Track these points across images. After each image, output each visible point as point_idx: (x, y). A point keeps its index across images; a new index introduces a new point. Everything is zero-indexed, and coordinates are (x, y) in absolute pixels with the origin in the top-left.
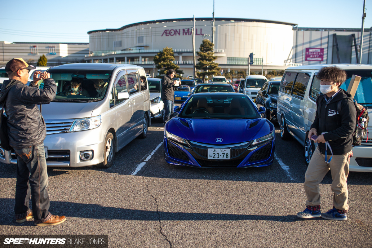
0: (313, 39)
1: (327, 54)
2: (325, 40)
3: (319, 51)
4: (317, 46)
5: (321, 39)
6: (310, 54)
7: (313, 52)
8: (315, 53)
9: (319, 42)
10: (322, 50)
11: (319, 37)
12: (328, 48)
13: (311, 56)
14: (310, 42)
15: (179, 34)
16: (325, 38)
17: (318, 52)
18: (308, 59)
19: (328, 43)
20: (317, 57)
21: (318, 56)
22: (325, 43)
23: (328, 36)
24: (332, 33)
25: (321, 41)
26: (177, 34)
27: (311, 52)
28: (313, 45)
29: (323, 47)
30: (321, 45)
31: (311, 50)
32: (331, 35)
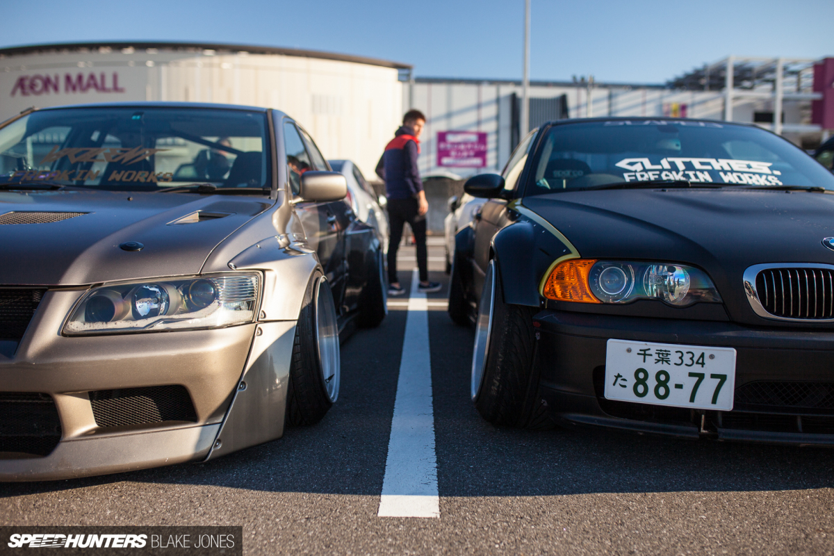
0: (456, 106)
1: (497, 149)
2: (490, 111)
3: (474, 138)
4: (470, 125)
5: (479, 106)
6: (449, 146)
7: (459, 144)
8: (462, 147)
9: (471, 117)
10: (482, 137)
11: (473, 101)
12: (498, 132)
13: (453, 153)
14: (449, 115)
15: (56, 88)
16: (488, 103)
17: (473, 143)
18: (445, 160)
19: (498, 118)
20: (469, 157)
21: (472, 153)
22: (488, 120)
23: (498, 101)
24: (506, 91)
25: (479, 115)
26: (51, 89)
27: (453, 144)
28: (456, 123)
29: (485, 128)
30: (479, 123)
31: (451, 138)
32: (506, 97)
